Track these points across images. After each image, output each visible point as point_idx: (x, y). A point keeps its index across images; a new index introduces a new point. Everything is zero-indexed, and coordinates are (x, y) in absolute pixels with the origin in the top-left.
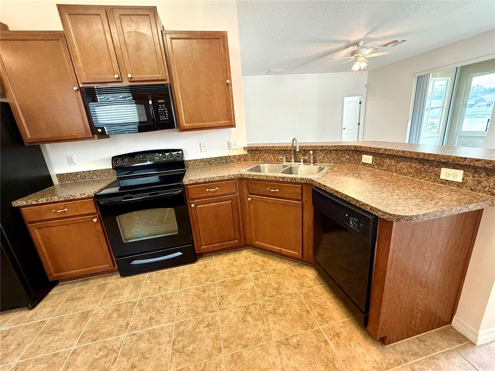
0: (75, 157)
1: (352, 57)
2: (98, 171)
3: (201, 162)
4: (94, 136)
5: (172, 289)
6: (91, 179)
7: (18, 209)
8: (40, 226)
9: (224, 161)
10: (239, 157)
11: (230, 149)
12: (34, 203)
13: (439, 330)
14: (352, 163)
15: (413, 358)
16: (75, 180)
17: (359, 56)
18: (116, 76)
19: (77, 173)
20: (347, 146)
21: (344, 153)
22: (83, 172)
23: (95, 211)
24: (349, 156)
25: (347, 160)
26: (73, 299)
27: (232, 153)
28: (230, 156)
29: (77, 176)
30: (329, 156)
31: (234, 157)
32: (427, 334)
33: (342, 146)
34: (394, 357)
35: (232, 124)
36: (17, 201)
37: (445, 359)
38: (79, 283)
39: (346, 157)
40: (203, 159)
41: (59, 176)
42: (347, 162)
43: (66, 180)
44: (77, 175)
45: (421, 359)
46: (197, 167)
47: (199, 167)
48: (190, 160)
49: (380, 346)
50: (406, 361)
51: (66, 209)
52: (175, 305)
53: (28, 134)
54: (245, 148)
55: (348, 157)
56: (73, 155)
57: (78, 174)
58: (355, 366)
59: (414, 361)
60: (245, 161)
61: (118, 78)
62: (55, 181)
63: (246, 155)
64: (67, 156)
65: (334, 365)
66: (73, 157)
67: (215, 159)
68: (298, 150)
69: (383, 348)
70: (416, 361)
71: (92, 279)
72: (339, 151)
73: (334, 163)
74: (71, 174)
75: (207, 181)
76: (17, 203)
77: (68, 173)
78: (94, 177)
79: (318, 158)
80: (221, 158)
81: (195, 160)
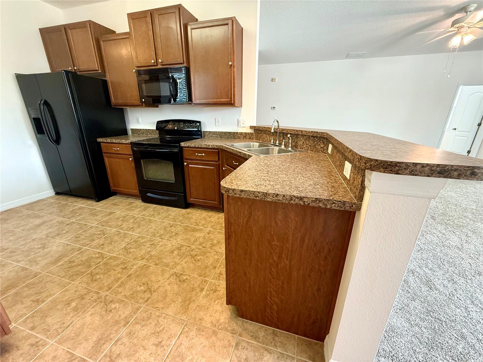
0: (140, 119)
1: (453, 29)
2: (150, 130)
3: (214, 134)
4: (142, 105)
5: (158, 218)
7: (100, 143)
8: (108, 156)
9: (232, 136)
10: (245, 134)
11: (239, 126)
12: (105, 141)
13: (303, 339)
14: (325, 153)
15: (249, 337)
16: (139, 134)
17: (462, 27)
18: (153, 61)
19: (140, 130)
20: (321, 133)
21: (320, 141)
22: (143, 129)
23: (132, 153)
24: (324, 144)
25: (321, 149)
26: (114, 204)
27: (240, 130)
28: (237, 133)
29: (140, 132)
30: (308, 142)
31: (241, 134)
32: (288, 334)
33: (318, 132)
34: (235, 327)
35: (231, 103)
36: (99, 139)
37: (276, 357)
38: (124, 198)
39: (321, 145)
40: (216, 132)
41: (132, 130)
42: (321, 151)
43: (135, 133)
45: (256, 343)
46: (211, 138)
47: (212, 138)
48: (206, 132)
49: (235, 315)
50: (240, 335)
51: (118, 149)
52: (149, 227)
53: (113, 100)
54: (251, 127)
55: (322, 146)
58: (201, 313)
59: (247, 340)
60: (250, 139)
61: (155, 63)
62: (130, 133)
63: (252, 134)
64: (137, 117)
65: (189, 304)
67: (225, 133)
68: (273, 131)
69: (235, 318)
70: (249, 341)
71: (131, 198)
72: (316, 138)
73: (311, 151)
74: (137, 130)
75: (197, 146)
76: (99, 140)
78: (148, 134)
79: (299, 143)
80: (230, 133)
81: (210, 132)
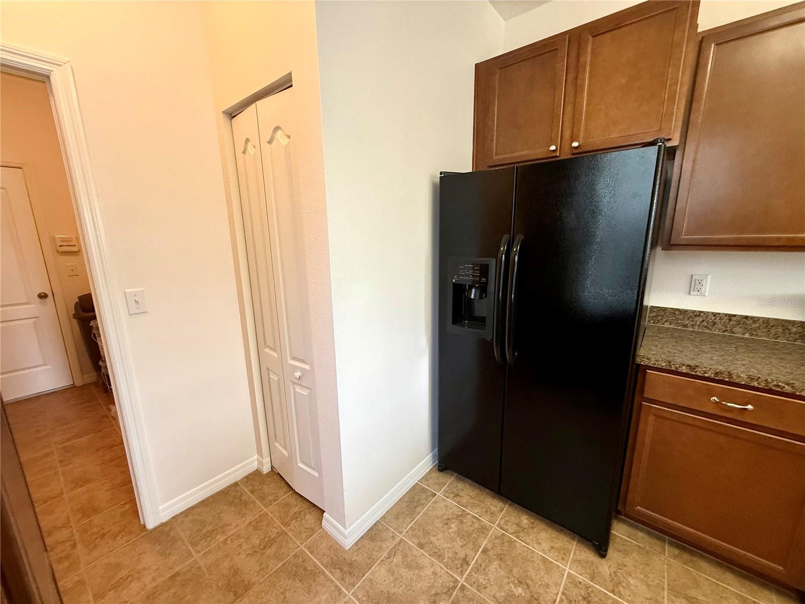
2: (755, 319)
6: (726, 333)
22: (714, 314)
29: (697, 319)
43: (667, 321)
44: (696, 316)
51: (749, 407)
53: (684, 228)
56: (708, 275)
57: (699, 315)
64: (692, 276)
66: (704, 281)
76: (648, 359)
77: (677, 309)
